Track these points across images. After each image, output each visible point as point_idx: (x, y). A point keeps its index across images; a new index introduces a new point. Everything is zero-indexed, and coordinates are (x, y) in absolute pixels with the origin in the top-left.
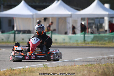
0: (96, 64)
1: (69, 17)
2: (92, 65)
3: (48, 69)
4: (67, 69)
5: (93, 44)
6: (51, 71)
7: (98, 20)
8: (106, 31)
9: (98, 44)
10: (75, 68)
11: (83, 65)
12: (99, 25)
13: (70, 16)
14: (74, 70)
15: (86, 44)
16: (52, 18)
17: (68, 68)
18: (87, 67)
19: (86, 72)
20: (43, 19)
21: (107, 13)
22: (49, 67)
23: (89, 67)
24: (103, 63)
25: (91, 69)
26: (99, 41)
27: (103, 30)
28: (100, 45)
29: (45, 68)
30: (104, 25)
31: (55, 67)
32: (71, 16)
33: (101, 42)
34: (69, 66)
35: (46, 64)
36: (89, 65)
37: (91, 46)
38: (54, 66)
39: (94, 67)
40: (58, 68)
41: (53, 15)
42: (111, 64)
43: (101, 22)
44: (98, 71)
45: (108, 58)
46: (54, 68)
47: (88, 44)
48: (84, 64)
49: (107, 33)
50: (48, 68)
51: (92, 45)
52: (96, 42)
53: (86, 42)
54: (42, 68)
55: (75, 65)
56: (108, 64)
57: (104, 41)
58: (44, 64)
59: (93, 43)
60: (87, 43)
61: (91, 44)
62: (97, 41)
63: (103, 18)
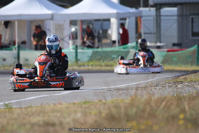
0: (96, 101)
1: (48, 19)
2: (91, 102)
3: (12, 111)
4: (47, 110)
5: (92, 65)
6: (18, 114)
7: (100, 23)
8: (114, 42)
9: (101, 66)
10: (61, 108)
11: (74, 104)
12: (101, 32)
13: (50, 17)
14: (58, 111)
15: (80, 66)
16: (19, 21)
17: (48, 108)
18: (81, 107)
19: (79, 115)
20: (3, 23)
21: (115, 11)
22: (15, 108)
23: (84, 106)
24: (109, 99)
25: (87, 110)
26: (101, 61)
27: (109, 41)
28: (104, 68)
29: (7, 110)
30: (109, 32)
31: (26, 108)
32: (52, 17)
33: (106, 62)
34: (49, 105)
35: (9, 102)
36: (85, 103)
37: (89, 70)
38: (23, 106)
39: (93, 107)
40: (30, 109)
41: (20, 15)
42: (122, 99)
43: (105, 28)
44: (100, 113)
45: (118, 89)
46: (24, 110)
47: (84, 65)
48: (75, 101)
49: (115, 47)
50: (13, 109)
51: (90, 68)
52: (97, 63)
53: (79, 63)
54: (2, 110)
55: (59, 104)
56: (117, 100)
57: (110, 60)
58: (6, 103)
59: (91, 63)
60: (82, 64)
61: (88, 65)
62: (99, 60)
63: (109, 20)
